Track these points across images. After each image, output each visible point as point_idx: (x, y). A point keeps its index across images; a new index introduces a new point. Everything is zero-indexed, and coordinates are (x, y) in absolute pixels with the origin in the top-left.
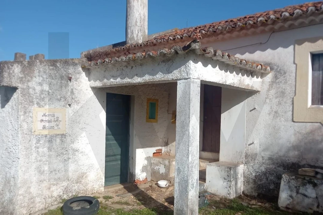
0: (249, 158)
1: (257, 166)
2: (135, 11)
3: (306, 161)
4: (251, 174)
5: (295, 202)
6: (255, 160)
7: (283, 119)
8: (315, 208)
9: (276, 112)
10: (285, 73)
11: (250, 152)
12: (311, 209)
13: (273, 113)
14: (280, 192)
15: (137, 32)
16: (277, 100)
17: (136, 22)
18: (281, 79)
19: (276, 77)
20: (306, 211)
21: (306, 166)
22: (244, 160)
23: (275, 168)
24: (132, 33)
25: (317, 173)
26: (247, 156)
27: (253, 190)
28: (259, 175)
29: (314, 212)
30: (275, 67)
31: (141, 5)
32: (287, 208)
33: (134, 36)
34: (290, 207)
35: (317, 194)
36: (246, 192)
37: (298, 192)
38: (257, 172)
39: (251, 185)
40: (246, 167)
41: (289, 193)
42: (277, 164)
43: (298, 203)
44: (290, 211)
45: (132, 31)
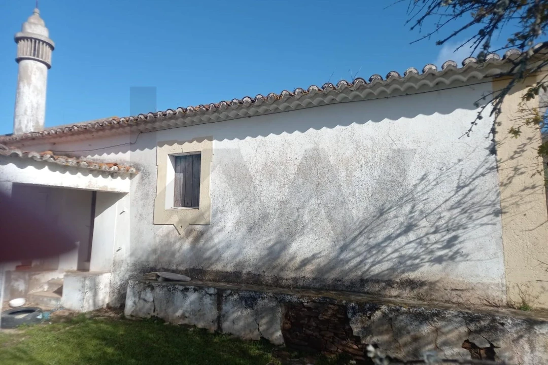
0: (116, 264)
1: (122, 273)
2: (24, 98)
3: (162, 265)
4: (117, 283)
5: (138, 309)
6: (121, 267)
7: (146, 222)
8: (152, 314)
9: (141, 215)
10: (149, 175)
11: (117, 259)
12: (149, 314)
13: (138, 216)
14: (127, 299)
15: (26, 122)
16: (142, 202)
17: (26, 110)
18: (146, 180)
19: (142, 179)
20: (146, 317)
21: (161, 270)
22: (112, 268)
23: (137, 274)
24: (20, 123)
25: (158, 276)
26: (114, 264)
27: (117, 301)
28: (124, 283)
29: (152, 317)
30: (142, 168)
31: (33, 92)
32: (132, 316)
33: (21, 127)
34: (134, 314)
35: (154, 298)
36: (111, 305)
37: (140, 298)
38: (123, 280)
39: (116, 296)
40: (113, 275)
41: (133, 299)
42: (139, 269)
43: (140, 310)
44: (134, 319)
45: (20, 120)
